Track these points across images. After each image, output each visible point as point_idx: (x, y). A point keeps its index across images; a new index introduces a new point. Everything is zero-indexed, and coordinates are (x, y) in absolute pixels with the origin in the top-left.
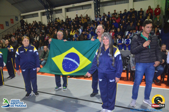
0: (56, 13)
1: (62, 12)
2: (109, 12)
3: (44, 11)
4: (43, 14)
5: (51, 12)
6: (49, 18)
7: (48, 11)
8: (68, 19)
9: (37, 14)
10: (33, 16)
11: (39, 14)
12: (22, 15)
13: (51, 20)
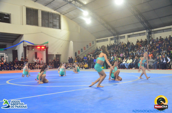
0: (121, 39)
1: (125, 38)
2: (157, 38)
3: (113, 37)
4: (112, 39)
5: (117, 38)
6: (116, 42)
7: (115, 38)
8: (129, 43)
9: (108, 39)
10: (104, 41)
11: (109, 40)
12: (97, 40)
13: (117, 43)
